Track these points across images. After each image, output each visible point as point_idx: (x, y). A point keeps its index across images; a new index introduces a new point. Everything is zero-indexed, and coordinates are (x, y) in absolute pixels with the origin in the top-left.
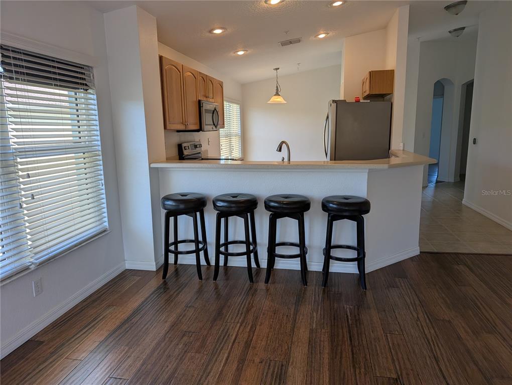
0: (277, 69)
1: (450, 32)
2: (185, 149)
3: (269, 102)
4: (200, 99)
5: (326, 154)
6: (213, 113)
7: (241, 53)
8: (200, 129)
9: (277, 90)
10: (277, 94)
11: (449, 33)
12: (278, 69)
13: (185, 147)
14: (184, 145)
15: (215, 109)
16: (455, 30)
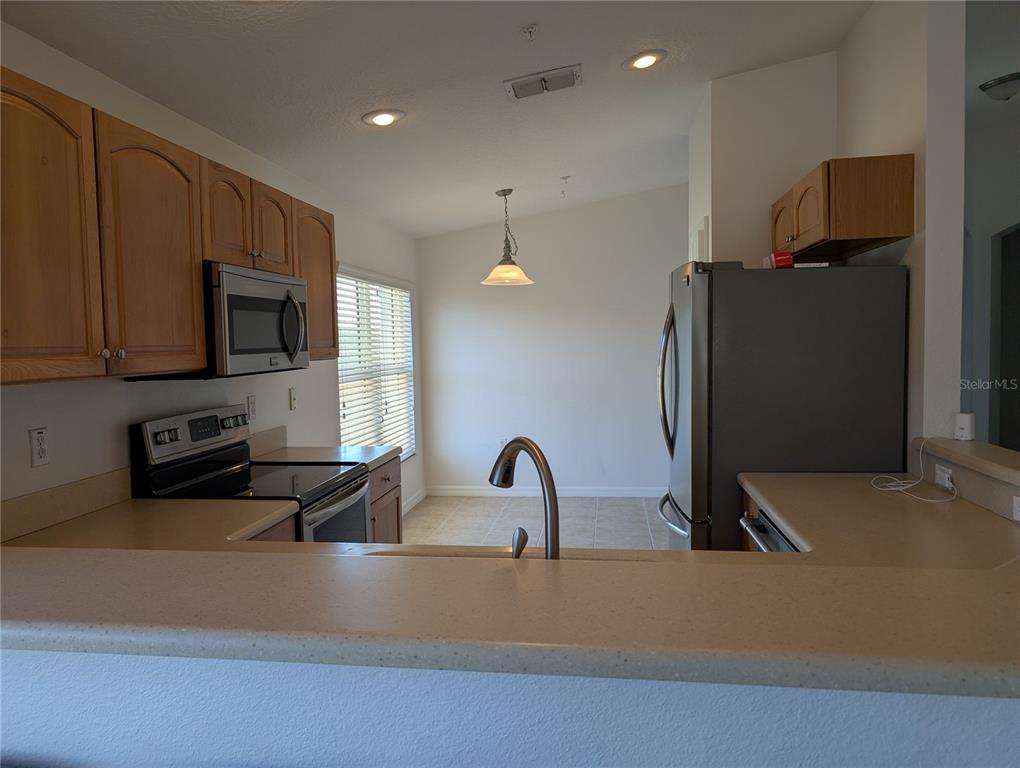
0: (506, 193)
1: (983, 88)
2: (158, 443)
3: (483, 283)
4: (208, 257)
5: (671, 442)
6: (282, 311)
7: (384, 120)
8: (211, 370)
9: (508, 247)
10: (508, 260)
11: (981, 91)
12: (510, 191)
13: (156, 435)
14: (149, 429)
15: (289, 298)
16: (1001, 81)
